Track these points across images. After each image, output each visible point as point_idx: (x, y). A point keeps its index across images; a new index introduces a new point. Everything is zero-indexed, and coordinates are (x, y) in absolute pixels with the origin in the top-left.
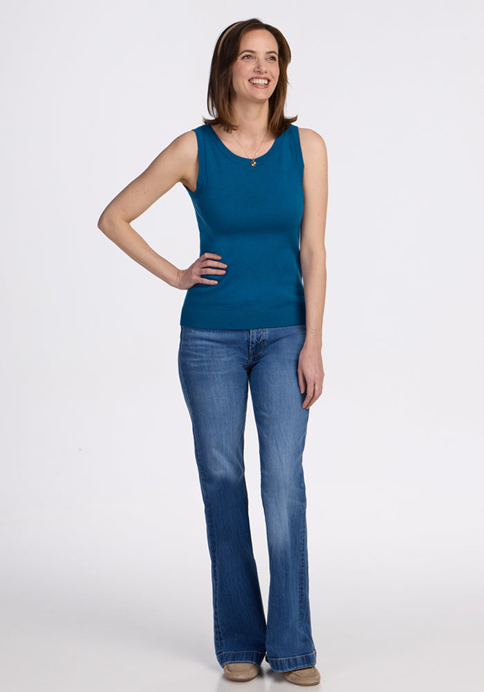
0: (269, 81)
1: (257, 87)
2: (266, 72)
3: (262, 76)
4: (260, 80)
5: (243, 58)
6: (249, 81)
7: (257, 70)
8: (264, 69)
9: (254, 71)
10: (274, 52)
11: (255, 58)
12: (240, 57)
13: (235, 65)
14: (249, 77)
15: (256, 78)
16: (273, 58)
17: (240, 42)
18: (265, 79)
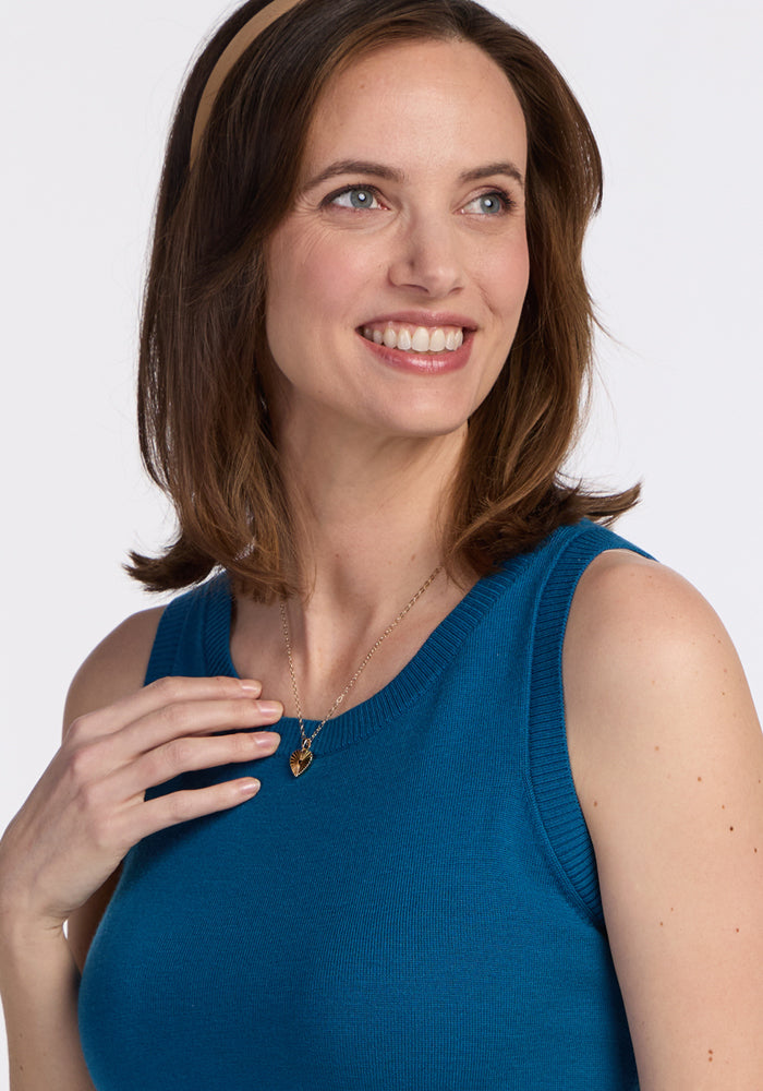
0: (468, 331)
1: (407, 367)
2: (457, 290)
3: (437, 310)
4: (422, 332)
5: (328, 201)
6: (361, 330)
7: (403, 276)
8: (443, 273)
9: (390, 283)
10: (503, 169)
11: (400, 206)
12: (307, 203)
13: (279, 240)
14: (362, 312)
15: (400, 320)
16: (500, 199)
17: (308, 114)
18: (448, 323)
